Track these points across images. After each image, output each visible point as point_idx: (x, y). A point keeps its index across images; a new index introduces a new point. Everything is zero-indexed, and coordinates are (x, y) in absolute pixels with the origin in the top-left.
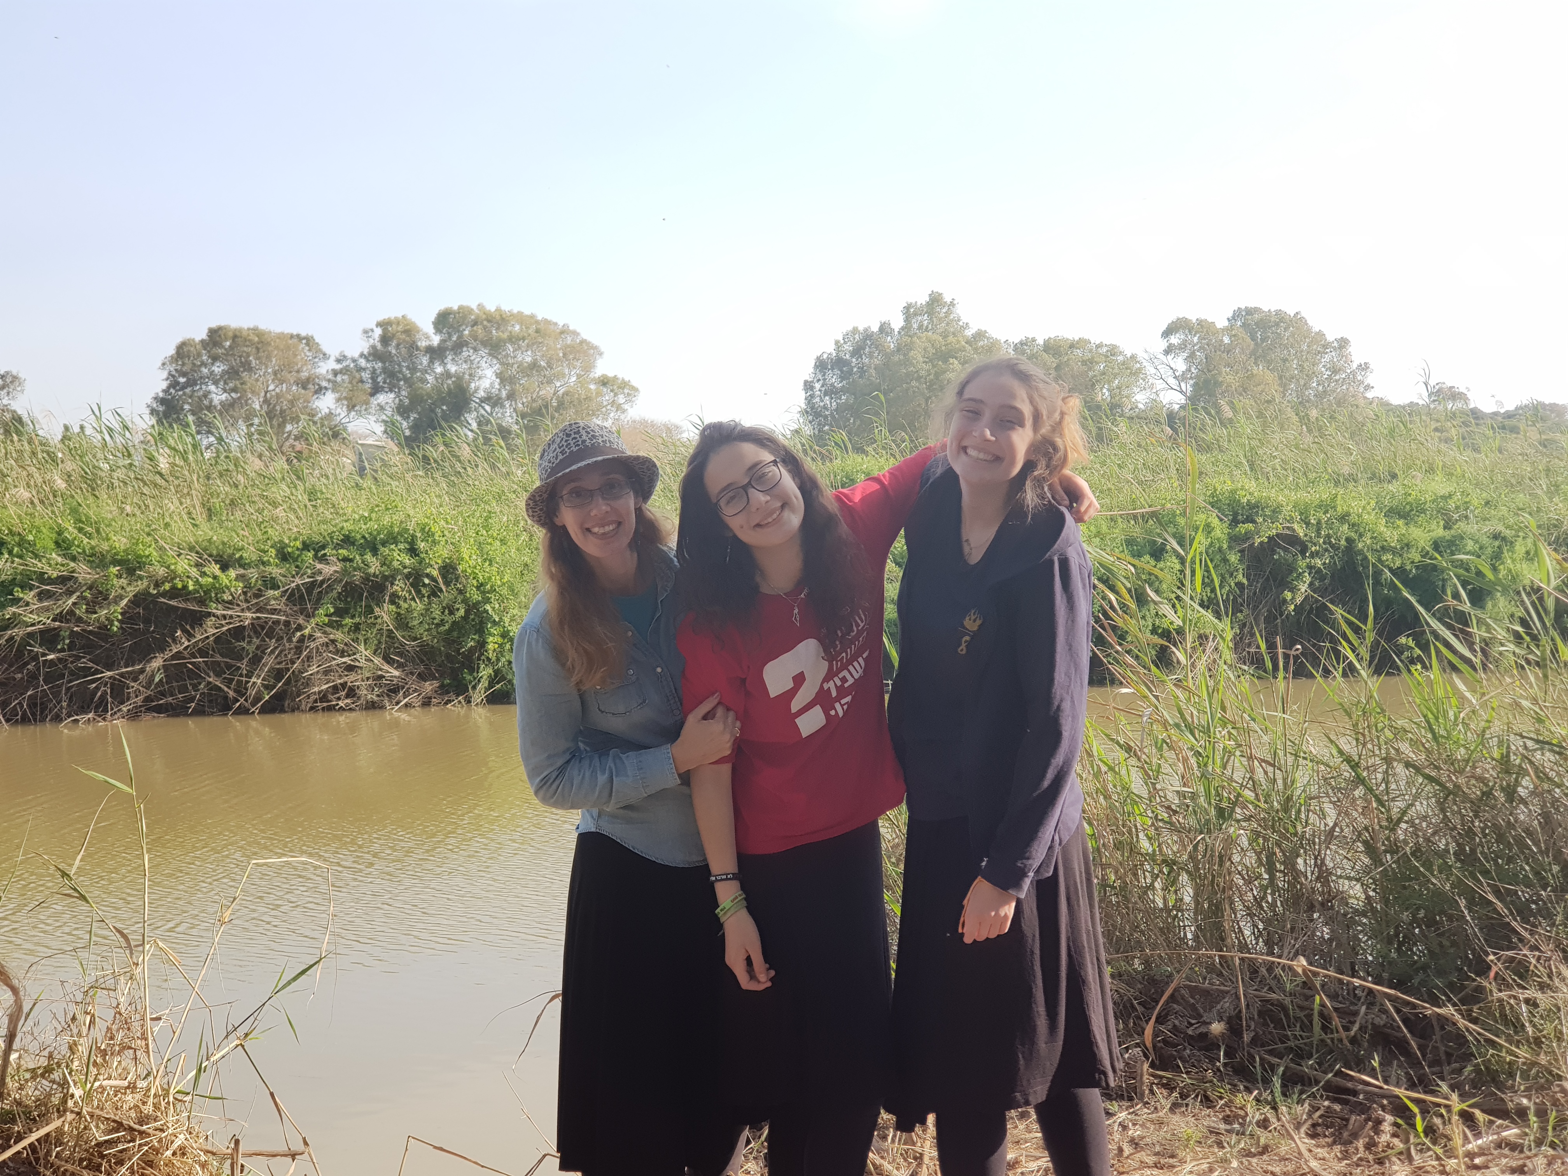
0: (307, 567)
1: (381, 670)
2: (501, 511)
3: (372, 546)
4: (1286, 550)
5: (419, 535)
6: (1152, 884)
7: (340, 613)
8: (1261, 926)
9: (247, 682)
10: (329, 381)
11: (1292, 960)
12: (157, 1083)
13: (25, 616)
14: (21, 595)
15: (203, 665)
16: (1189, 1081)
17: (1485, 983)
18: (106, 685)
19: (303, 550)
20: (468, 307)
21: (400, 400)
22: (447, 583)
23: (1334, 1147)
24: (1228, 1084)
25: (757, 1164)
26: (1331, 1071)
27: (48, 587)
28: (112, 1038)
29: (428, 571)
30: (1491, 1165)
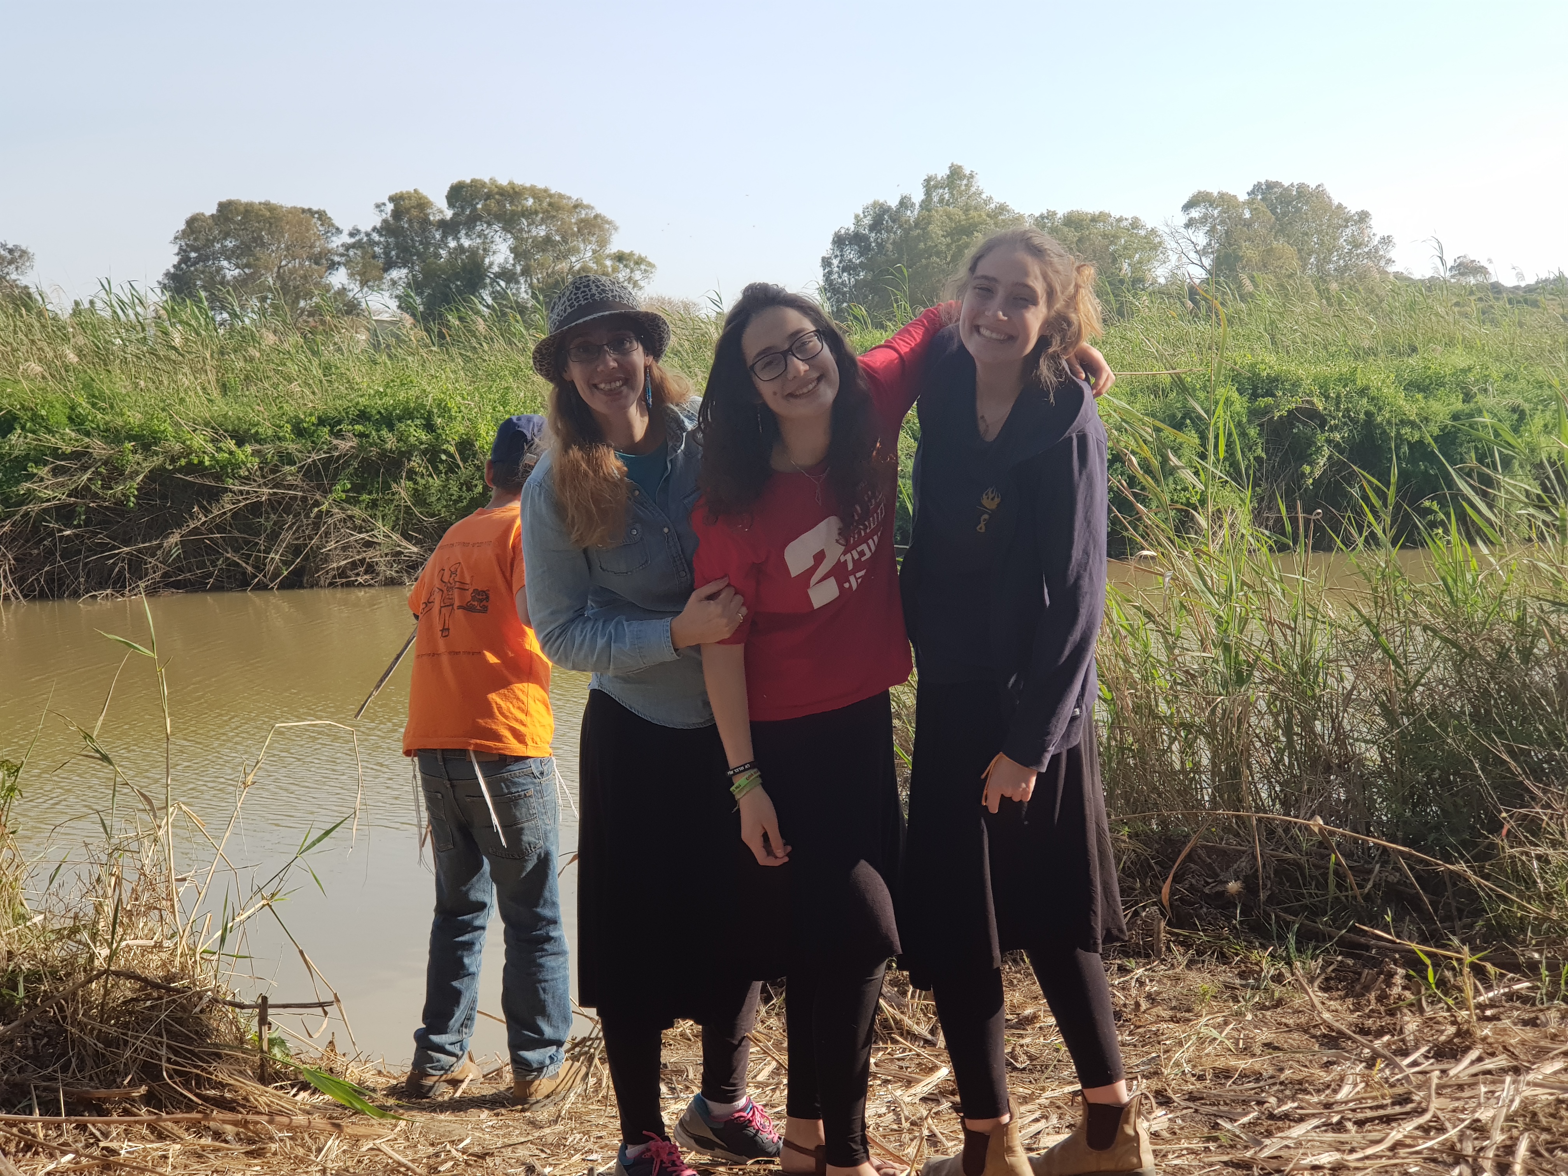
0: (323, 443)
1: (399, 546)
3: (388, 421)
4: (1305, 424)
5: (435, 411)
6: (1169, 747)
7: (358, 489)
8: (1278, 789)
9: (266, 558)
10: (342, 255)
11: (1308, 820)
12: (184, 942)
13: (40, 491)
14: (35, 471)
15: (220, 541)
16: (1206, 939)
17: (1498, 841)
18: (123, 561)
19: (318, 425)
20: (480, 181)
21: (413, 276)
22: (464, 460)
23: (1347, 999)
24: (1244, 941)
26: (1345, 927)
27: (62, 463)
28: (136, 899)
29: (445, 447)
30: (1502, 1017)
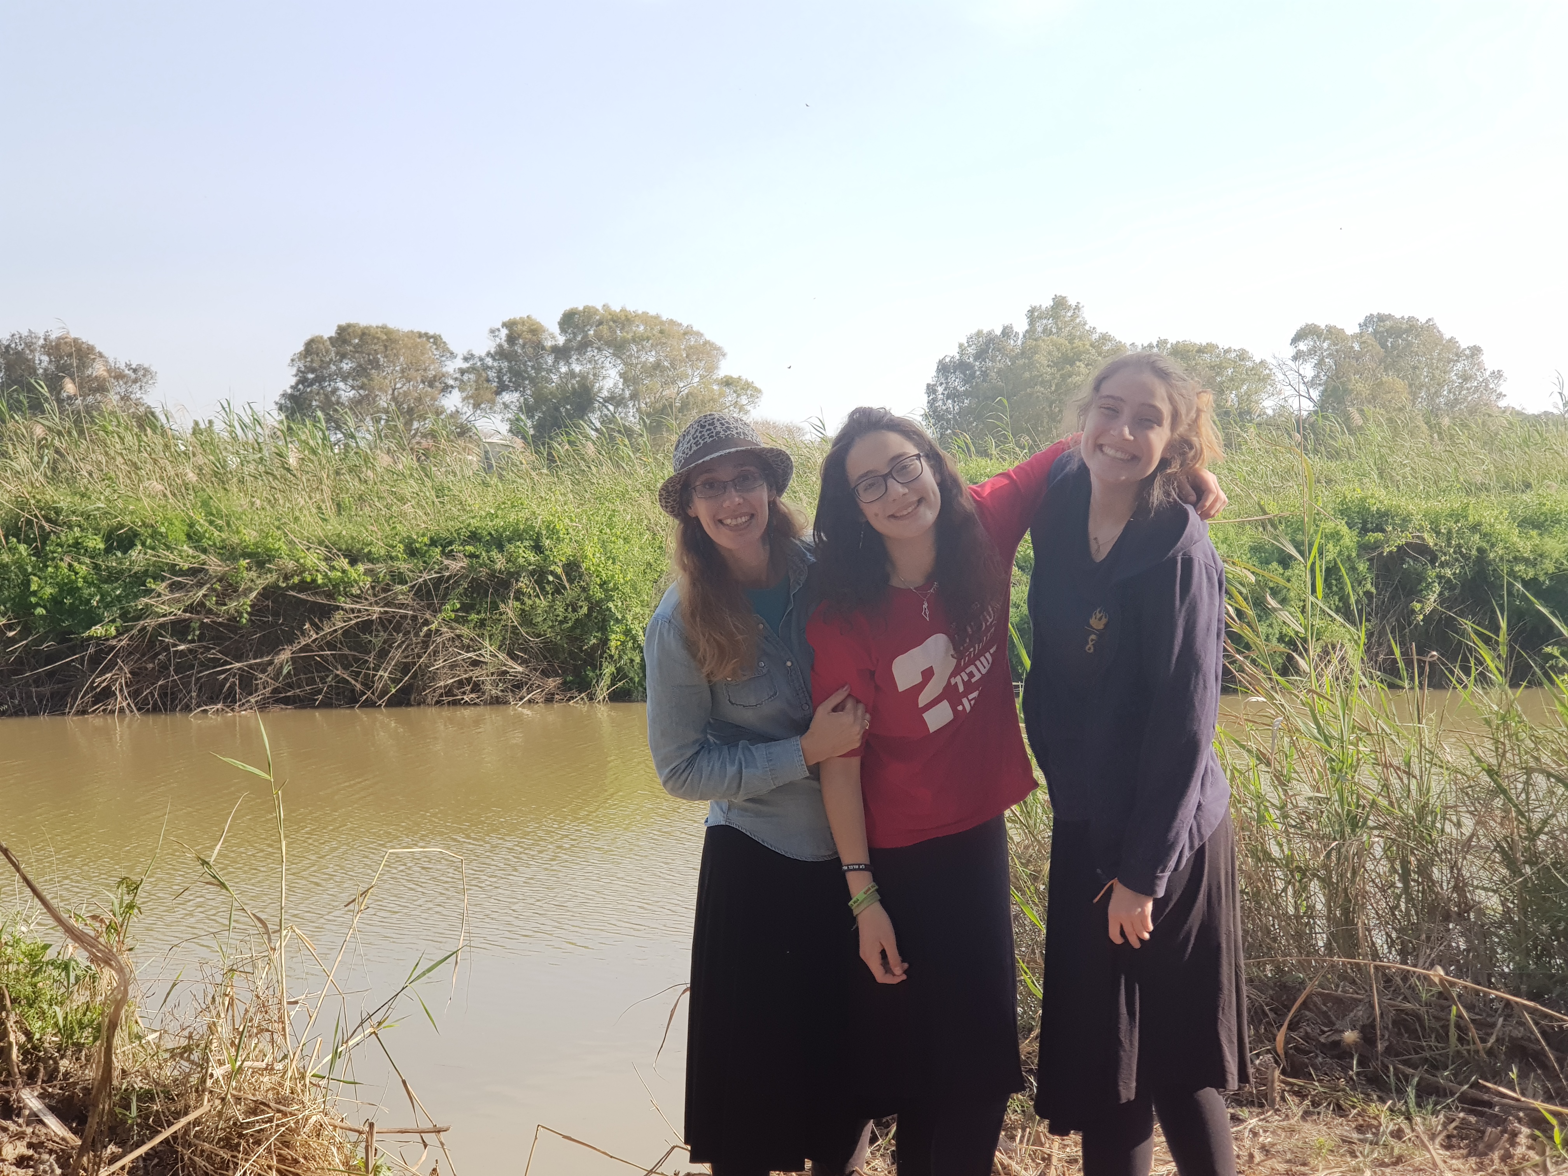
0: (434, 563)
1: (505, 665)
2: (624, 510)
3: (498, 542)
4: (1415, 559)
5: (544, 532)
6: (1284, 891)
7: (467, 608)
8: (1394, 935)
9: (375, 675)
10: (456, 379)
11: (1427, 969)
12: (294, 1066)
13: (157, 607)
14: (153, 587)
15: (331, 659)
16: (1322, 1089)
18: (234, 676)
19: (430, 545)
20: (593, 307)
21: (525, 399)
22: (571, 581)
23: (1470, 1158)
24: (1362, 1093)
25: (885, 1161)
26: (1467, 1083)
27: (179, 579)
28: (249, 1021)
29: (552, 568)
